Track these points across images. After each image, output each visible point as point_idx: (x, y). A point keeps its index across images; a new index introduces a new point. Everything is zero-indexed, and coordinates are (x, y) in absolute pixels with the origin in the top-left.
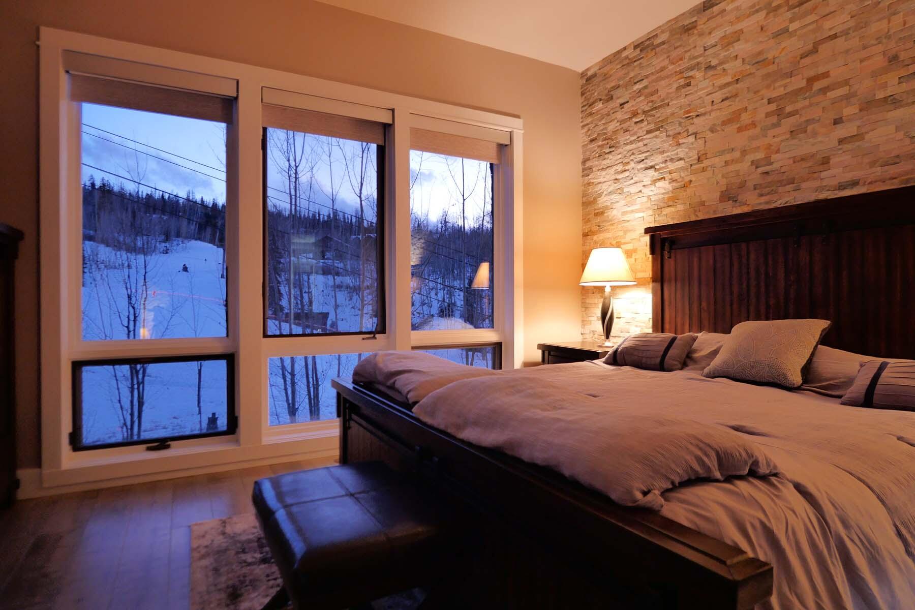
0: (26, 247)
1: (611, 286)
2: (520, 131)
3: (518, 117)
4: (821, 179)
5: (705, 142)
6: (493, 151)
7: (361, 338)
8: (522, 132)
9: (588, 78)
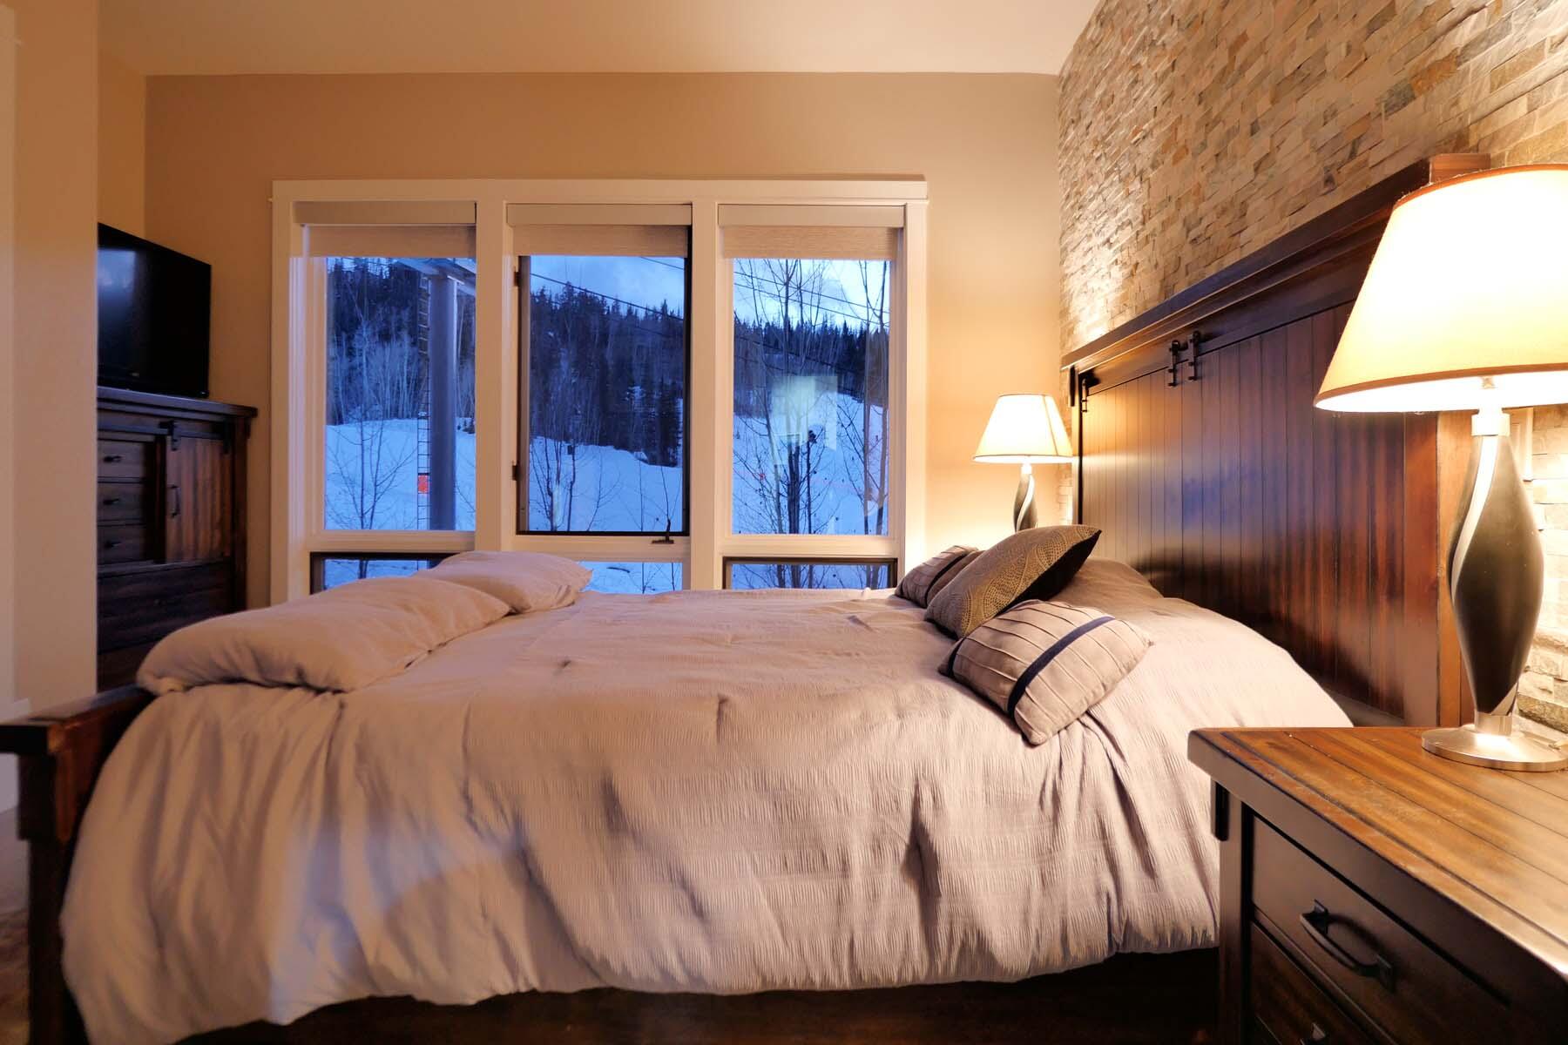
0: (257, 426)
1: (1032, 465)
2: (921, 202)
3: (920, 178)
4: (1242, 247)
5: (1150, 187)
6: (882, 241)
7: (651, 540)
8: (927, 202)
9: (1066, 81)
